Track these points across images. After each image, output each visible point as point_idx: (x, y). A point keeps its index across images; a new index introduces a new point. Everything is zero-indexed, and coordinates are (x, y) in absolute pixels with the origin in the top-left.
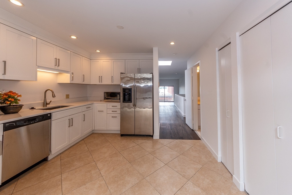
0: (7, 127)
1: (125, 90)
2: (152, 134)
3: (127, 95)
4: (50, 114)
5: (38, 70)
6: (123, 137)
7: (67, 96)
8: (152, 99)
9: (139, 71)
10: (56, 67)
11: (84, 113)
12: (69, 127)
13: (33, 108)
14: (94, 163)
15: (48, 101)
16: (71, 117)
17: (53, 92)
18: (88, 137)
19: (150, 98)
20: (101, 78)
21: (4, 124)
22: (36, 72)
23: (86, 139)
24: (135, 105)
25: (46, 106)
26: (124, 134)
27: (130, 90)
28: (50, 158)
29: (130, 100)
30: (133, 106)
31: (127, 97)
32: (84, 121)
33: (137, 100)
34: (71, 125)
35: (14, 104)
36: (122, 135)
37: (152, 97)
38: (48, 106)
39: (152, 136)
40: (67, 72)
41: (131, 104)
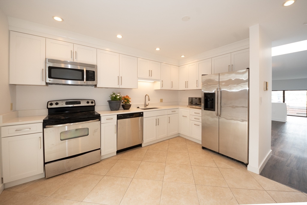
0: (119, 117)
1: (206, 95)
2: (246, 162)
3: (210, 102)
4: (143, 112)
5: (138, 80)
6: (204, 151)
7: (161, 101)
8: (247, 109)
9: (231, 69)
10: (150, 77)
11: (169, 116)
12: (156, 125)
13: (138, 107)
14: (164, 164)
15: (147, 103)
16: (158, 117)
17: (149, 97)
18: (173, 139)
19: (243, 107)
20: (186, 83)
21: (117, 115)
22: (137, 81)
23: (171, 139)
24: (219, 115)
25: (146, 107)
26: (206, 148)
27: (213, 95)
28: (143, 145)
29: (213, 108)
30: (217, 116)
31: (209, 103)
32: (169, 123)
33: (222, 108)
34: (157, 124)
35: (128, 104)
36: (203, 148)
37: (247, 105)
38: (147, 107)
39: (246, 165)
40: (158, 80)
41: (214, 113)
